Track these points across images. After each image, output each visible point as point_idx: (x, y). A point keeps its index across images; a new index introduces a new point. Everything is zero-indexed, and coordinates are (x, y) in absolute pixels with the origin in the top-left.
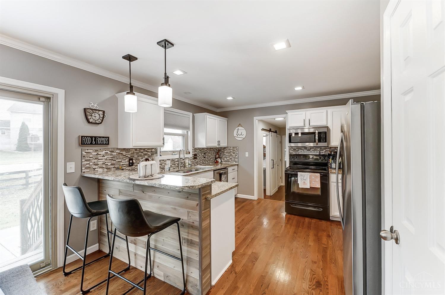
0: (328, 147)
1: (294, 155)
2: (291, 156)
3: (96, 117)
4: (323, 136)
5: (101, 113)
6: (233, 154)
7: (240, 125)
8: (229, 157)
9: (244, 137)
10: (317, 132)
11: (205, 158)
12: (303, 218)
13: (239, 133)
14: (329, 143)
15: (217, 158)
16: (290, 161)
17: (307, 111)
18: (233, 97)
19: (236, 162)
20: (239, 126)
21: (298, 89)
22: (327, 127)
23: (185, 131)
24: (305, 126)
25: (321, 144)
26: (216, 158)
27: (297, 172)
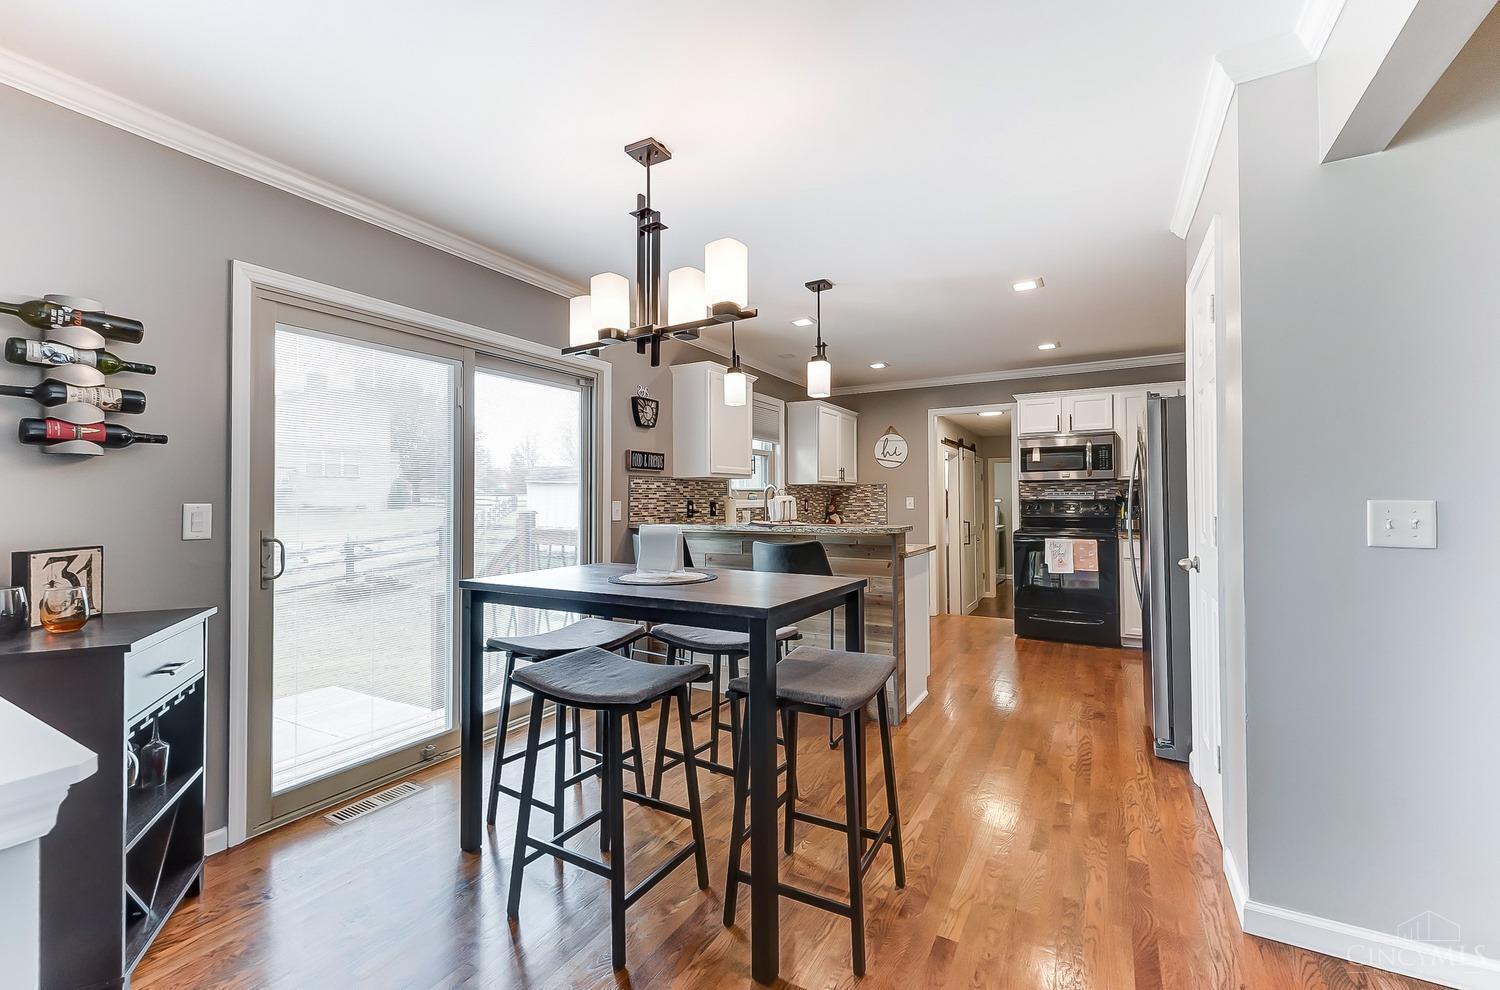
0: (1116, 480)
1: (1033, 502)
2: (1023, 503)
3: (647, 414)
4: (1103, 454)
5: (654, 405)
6: (872, 504)
7: (891, 430)
8: (862, 511)
9: (902, 458)
10: (1089, 444)
11: (806, 510)
12: (1059, 644)
13: (890, 448)
14: (1118, 471)
15: (832, 513)
16: (1023, 518)
17: (1066, 396)
18: (885, 364)
19: (880, 523)
20: (887, 433)
21: (1047, 347)
22: (1114, 434)
23: (770, 445)
24: (1060, 433)
25: (1097, 474)
26: (828, 514)
27: (1044, 537)
